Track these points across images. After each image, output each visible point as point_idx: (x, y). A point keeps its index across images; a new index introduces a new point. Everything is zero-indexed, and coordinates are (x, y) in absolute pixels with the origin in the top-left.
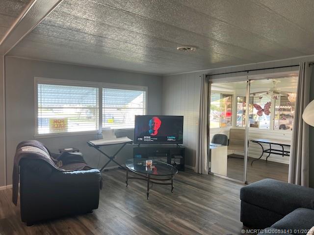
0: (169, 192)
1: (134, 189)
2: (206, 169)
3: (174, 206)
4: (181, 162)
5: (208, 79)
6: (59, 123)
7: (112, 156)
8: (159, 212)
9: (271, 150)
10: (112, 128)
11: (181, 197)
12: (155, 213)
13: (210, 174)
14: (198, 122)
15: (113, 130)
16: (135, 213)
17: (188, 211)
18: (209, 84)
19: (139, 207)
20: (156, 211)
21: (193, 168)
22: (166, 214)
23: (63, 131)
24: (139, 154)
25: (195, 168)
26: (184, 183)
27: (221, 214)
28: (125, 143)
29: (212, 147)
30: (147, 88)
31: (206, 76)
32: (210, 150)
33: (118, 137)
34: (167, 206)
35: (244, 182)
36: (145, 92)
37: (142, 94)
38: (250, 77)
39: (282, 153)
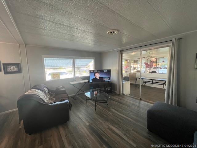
0: (106, 106)
1: (90, 104)
2: (121, 92)
3: (109, 116)
4: (110, 89)
5: (121, 52)
6: (56, 75)
7: (81, 88)
8: (101, 121)
9: (146, 81)
10: (80, 76)
11: (112, 109)
12: (99, 121)
13: (123, 94)
14: (117, 72)
15: (80, 77)
16: (89, 122)
17: (116, 119)
18: (122, 54)
19: (91, 117)
20: (100, 120)
21: (116, 92)
22: (105, 123)
23: (58, 79)
24: (92, 87)
25: (117, 92)
26: (112, 100)
27: (134, 122)
28: (86, 82)
29: (124, 82)
30: (94, 58)
31: (120, 51)
32: (123, 84)
33: (82, 80)
34: (105, 116)
35: (140, 99)
36: (94, 60)
37: (92, 61)
38: (142, 49)
39: (152, 83)
